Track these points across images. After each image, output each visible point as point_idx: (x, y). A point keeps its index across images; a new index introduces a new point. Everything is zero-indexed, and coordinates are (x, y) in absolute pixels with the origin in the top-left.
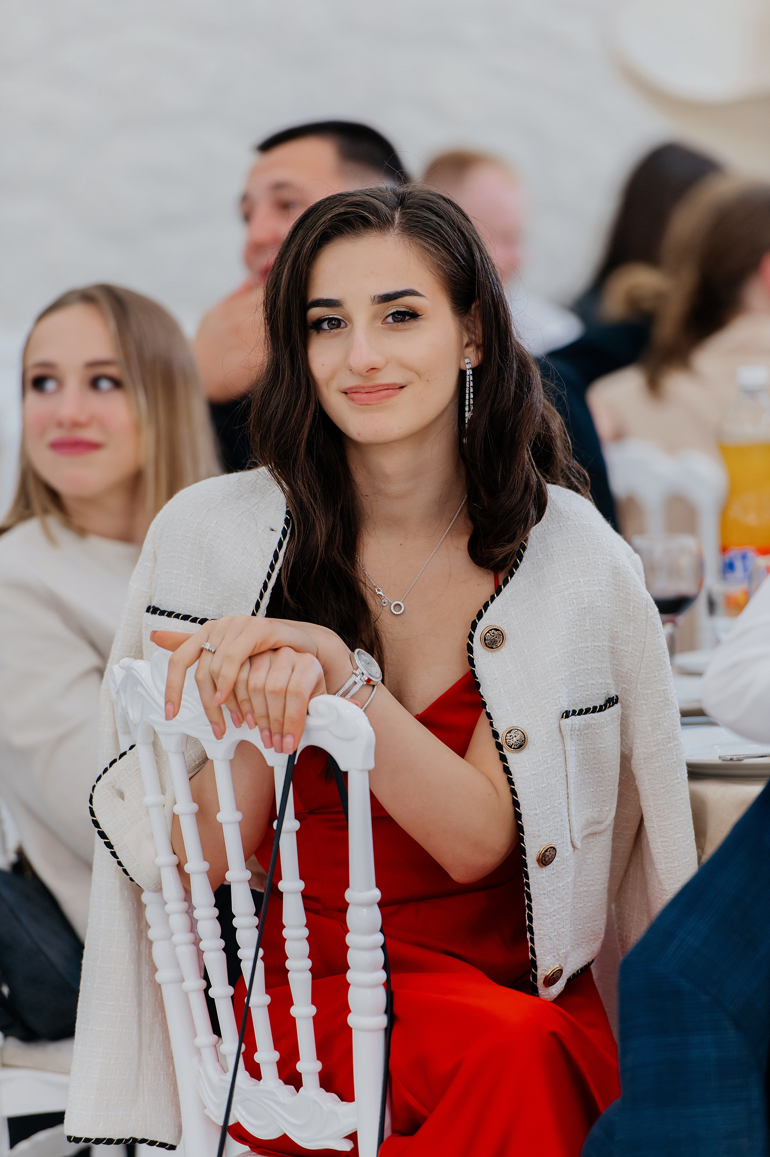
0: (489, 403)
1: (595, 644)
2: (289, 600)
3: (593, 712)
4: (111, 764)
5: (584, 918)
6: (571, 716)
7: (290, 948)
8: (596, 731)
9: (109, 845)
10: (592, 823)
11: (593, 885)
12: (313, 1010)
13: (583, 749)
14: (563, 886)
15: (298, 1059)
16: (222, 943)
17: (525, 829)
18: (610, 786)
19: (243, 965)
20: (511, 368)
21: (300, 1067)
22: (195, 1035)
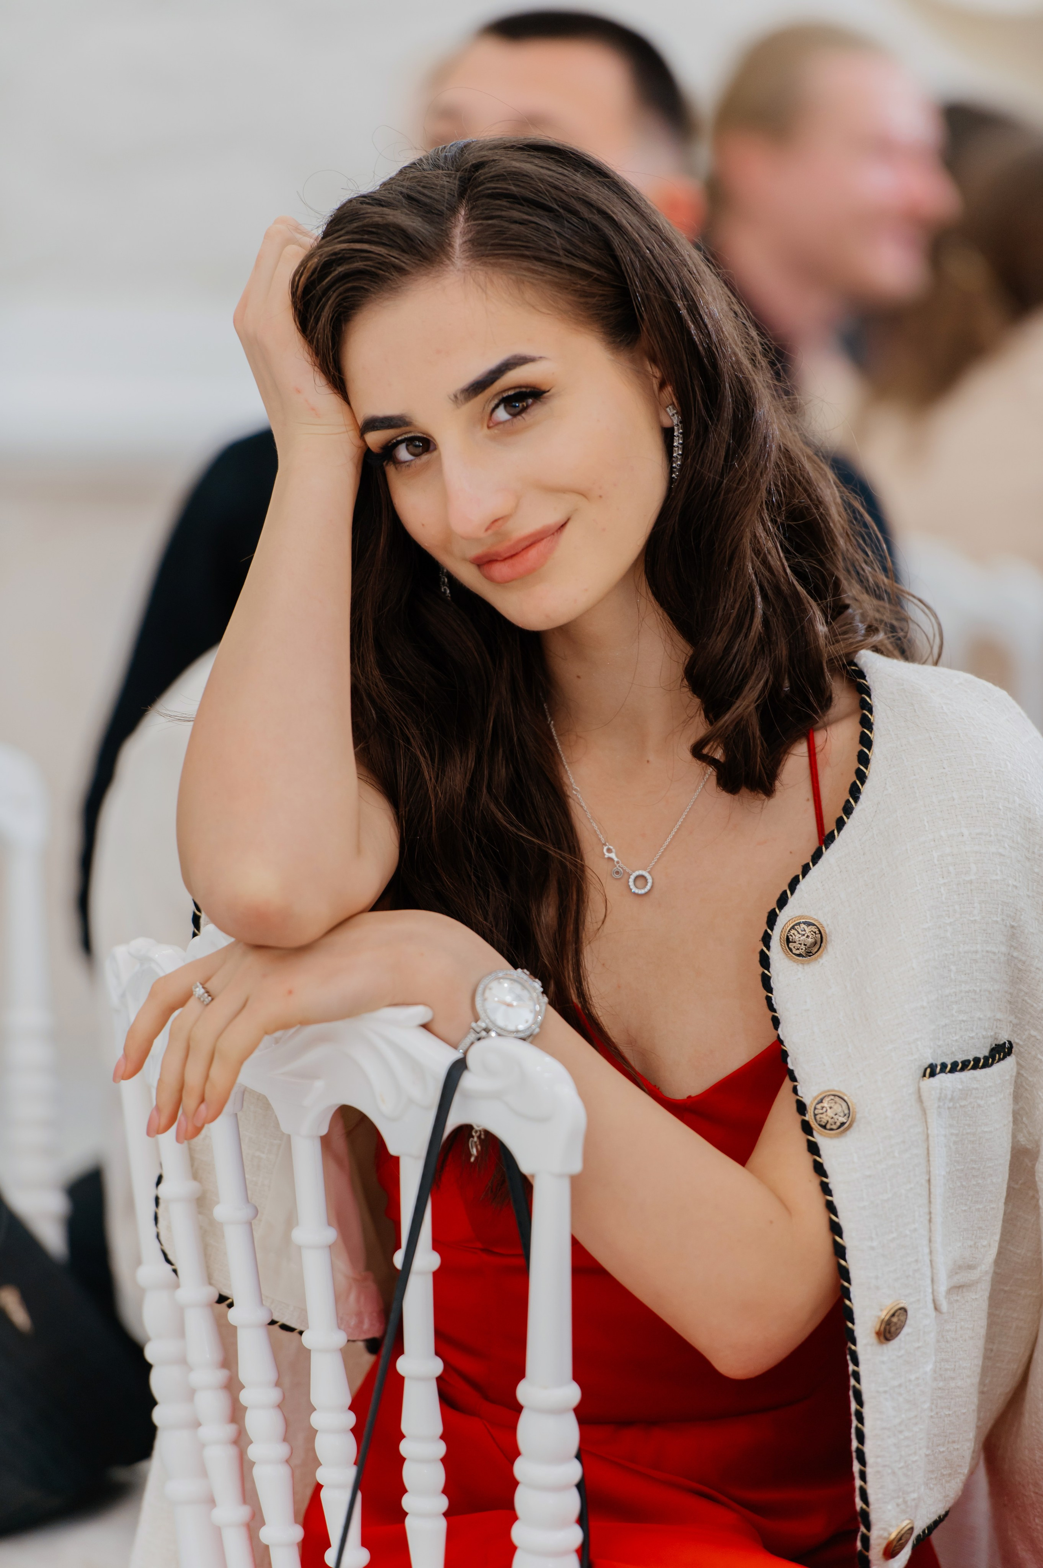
1: (988, 949)
3: (975, 1067)
5: (935, 1435)
6: (939, 1073)
8: (979, 1102)
10: (960, 1267)
11: (953, 1378)
13: (957, 1135)
14: (917, 1378)
17: (853, 1275)
18: (991, 1201)
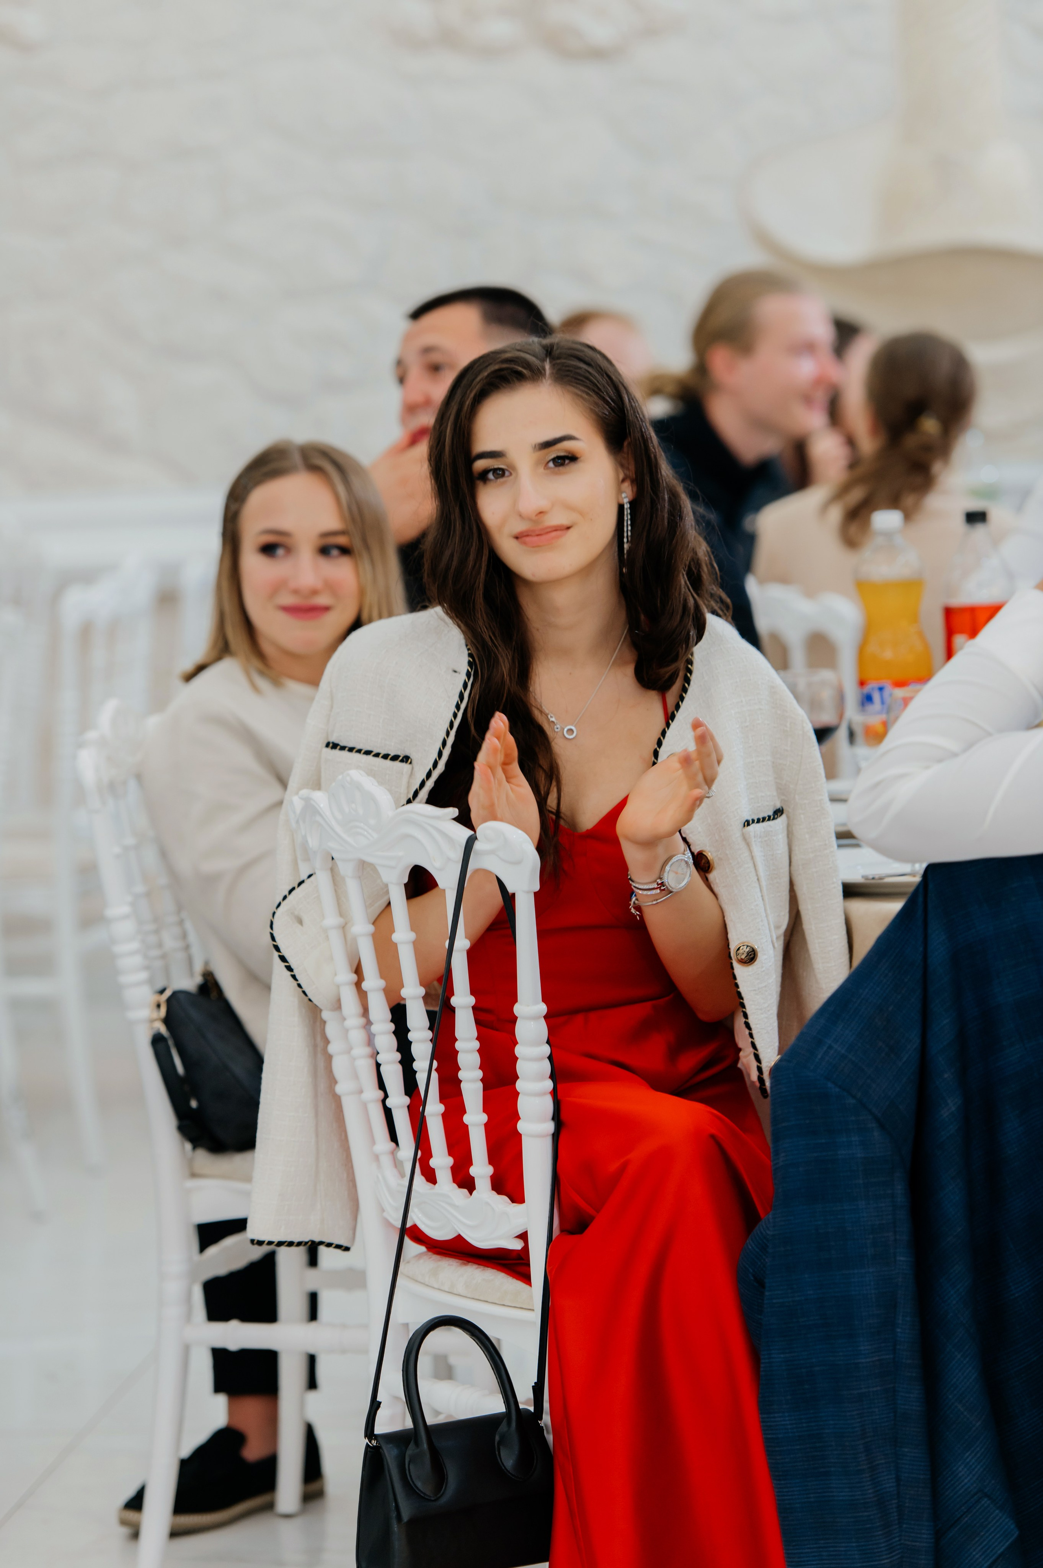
0: (645, 534)
2: (475, 735)
4: (290, 892)
6: (751, 824)
7: (462, 1059)
9: (289, 968)
12: (484, 1118)
15: (471, 1164)
16: (398, 1056)
19: (418, 1076)
20: (664, 499)
21: (473, 1171)
22: (373, 1142)
